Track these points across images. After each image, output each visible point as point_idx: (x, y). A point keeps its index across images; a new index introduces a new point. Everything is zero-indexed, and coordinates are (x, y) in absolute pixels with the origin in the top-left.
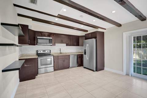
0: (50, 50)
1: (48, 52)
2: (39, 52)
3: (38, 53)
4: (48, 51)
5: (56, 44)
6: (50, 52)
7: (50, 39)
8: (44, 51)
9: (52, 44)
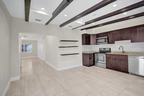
0: (110, 49)
1: (108, 50)
2: (101, 50)
5: (115, 42)
6: (109, 50)
7: (105, 38)
8: (105, 49)
9: (107, 43)
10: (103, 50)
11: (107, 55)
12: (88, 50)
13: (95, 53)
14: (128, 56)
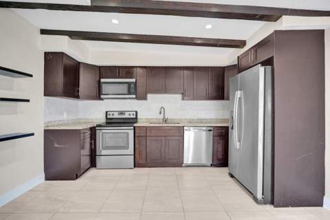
0: (136, 112)
2: (111, 117)
3: (108, 117)
4: (131, 113)
6: (135, 117)
7: (129, 84)
8: (122, 113)
9: (134, 96)
10: (116, 116)
11: (137, 131)
12: (65, 116)
13: (98, 126)
14: (185, 128)
